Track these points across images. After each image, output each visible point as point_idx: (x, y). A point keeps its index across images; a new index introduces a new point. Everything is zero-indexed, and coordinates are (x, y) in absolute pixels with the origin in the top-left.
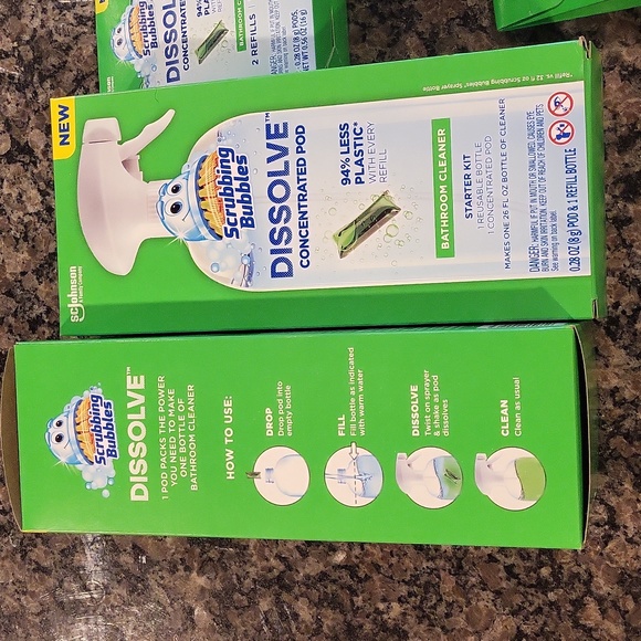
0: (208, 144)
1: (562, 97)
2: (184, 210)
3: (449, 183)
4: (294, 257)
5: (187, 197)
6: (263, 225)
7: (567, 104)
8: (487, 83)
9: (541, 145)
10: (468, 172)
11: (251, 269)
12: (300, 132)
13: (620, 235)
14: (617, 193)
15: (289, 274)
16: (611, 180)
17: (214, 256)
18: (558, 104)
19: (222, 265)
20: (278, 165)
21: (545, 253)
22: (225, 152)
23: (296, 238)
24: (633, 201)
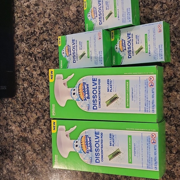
0: (81, 81)
1: (152, 77)
2: (76, 94)
3: (129, 93)
4: (98, 106)
5: (76, 92)
6: (91, 99)
7: (153, 79)
8: (137, 73)
9: (147, 87)
10: (133, 91)
11: (89, 107)
12: (99, 80)
13: (168, 99)
14: (167, 90)
15: (96, 109)
16: (166, 87)
17: (82, 104)
18: (151, 79)
19: (83, 106)
20: (95, 87)
21: (147, 109)
22: (84, 83)
23: (98, 102)
24: (171, 92)
